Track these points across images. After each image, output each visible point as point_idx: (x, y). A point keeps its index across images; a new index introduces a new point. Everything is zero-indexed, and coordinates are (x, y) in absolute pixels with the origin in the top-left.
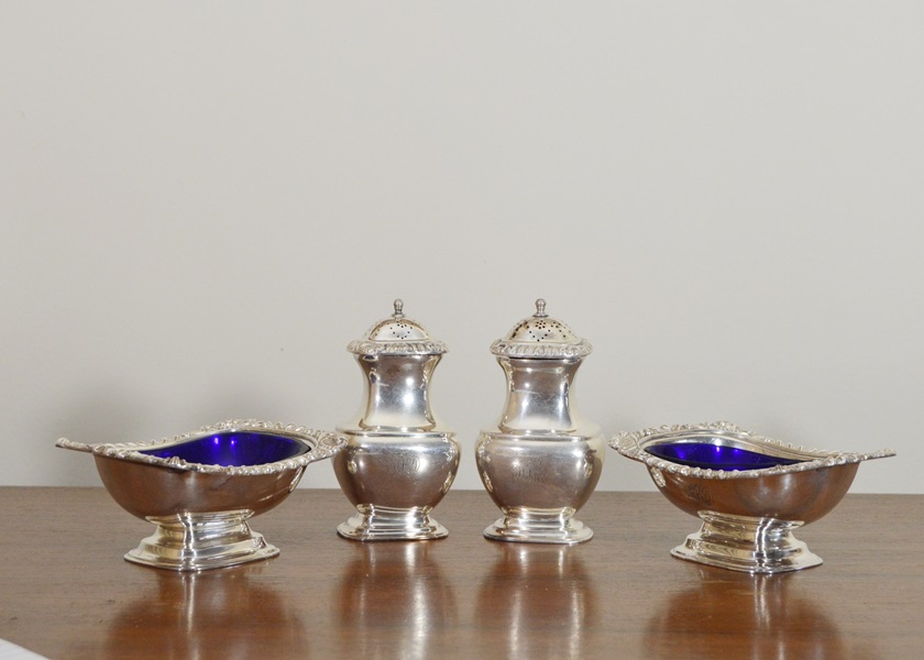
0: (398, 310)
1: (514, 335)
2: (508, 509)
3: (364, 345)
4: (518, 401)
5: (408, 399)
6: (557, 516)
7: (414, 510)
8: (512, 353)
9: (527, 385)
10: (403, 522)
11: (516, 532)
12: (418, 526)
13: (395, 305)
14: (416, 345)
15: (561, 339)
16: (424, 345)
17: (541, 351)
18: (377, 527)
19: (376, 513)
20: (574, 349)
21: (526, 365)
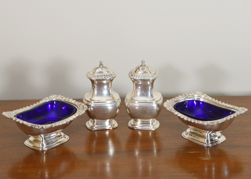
0: (101, 64)
1: (135, 72)
2: (135, 119)
3: (91, 76)
4: (137, 92)
5: (105, 92)
6: (149, 121)
7: (108, 120)
8: (135, 78)
9: (139, 87)
10: (105, 124)
11: (137, 126)
12: (109, 125)
13: (100, 63)
14: (107, 75)
15: (149, 73)
16: (109, 75)
17: (143, 77)
18: (97, 126)
19: (97, 122)
20: (153, 77)
21: (139, 81)
